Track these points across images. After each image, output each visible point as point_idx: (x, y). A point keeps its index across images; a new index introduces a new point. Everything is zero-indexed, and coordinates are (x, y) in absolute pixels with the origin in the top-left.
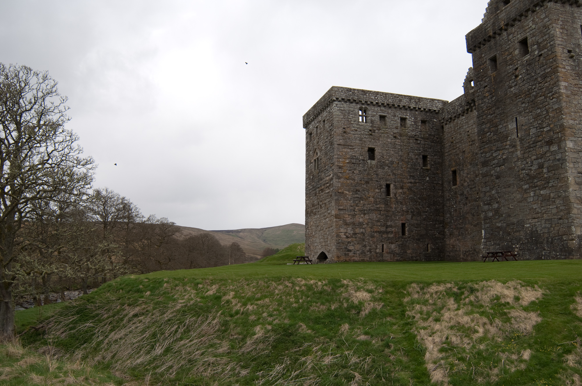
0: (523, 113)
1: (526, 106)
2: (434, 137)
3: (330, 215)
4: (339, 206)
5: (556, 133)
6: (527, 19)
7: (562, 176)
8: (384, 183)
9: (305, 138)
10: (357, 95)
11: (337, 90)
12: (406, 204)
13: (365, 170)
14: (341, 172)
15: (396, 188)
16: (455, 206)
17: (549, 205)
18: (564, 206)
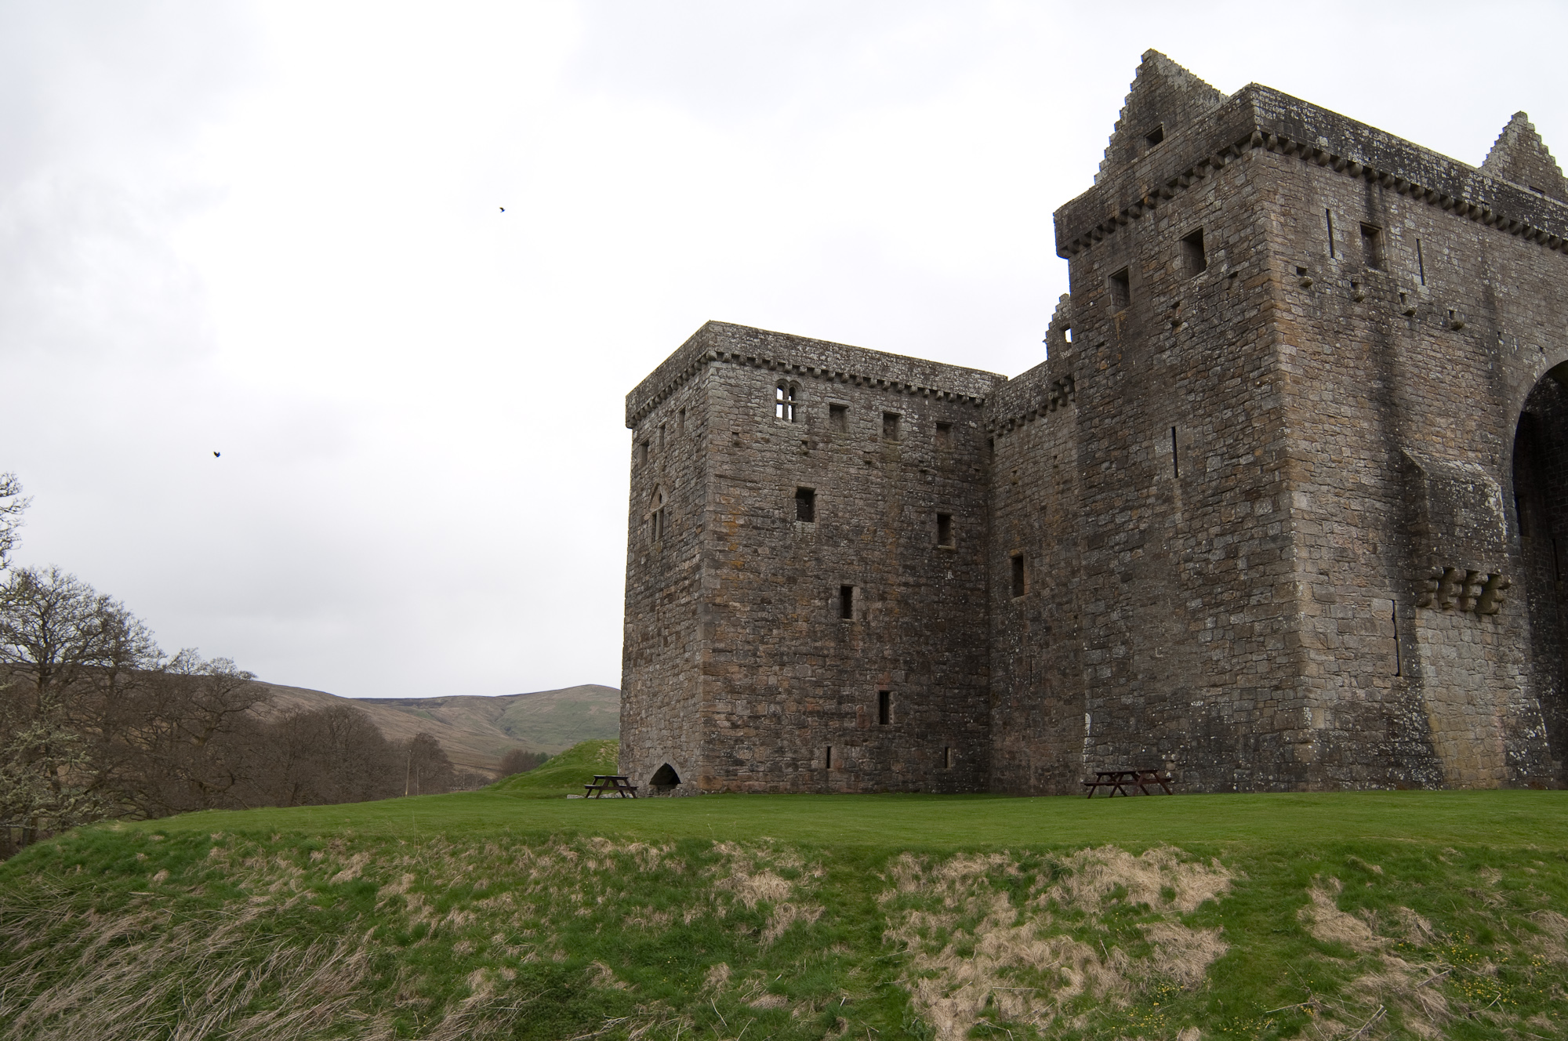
0: (1191, 416)
1: (1199, 399)
2: (969, 466)
3: (690, 664)
4: (713, 642)
6: (1203, 183)
7: (1283, 579)
8: (835, 584)
9: (630, 454)
10: (773, 347)
11: (721, 330)
12: (892, 640)
13: (788, 548)
14: (723, 551)
15: (867, 597)
16: (1017, 650)
17: (1251, 653)
18: (1285, 655)
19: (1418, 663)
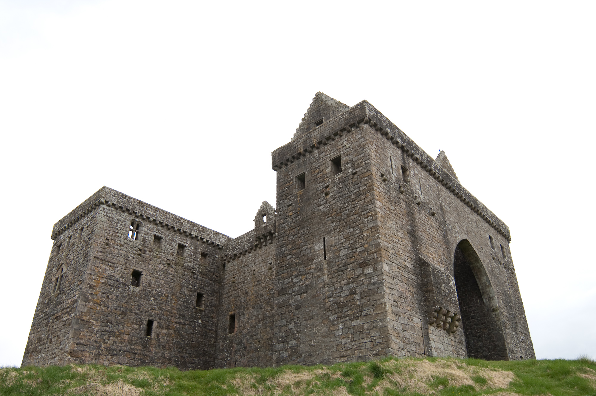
0: (333, 232)
1: (337, 225)
2: (214, 274)
3: (62, 352)
4: (78, 339)
5: (370, 254)
6: (342, 138)
7: (379, 302)
8: (145, 319)
9: (50, 252)
10: (132, 204)
11: (109, 191)
12: (169, 350)
13: (124, 297)
14: (91, 294)
15: (160, 327)
16: (229, 359)
17: (363, 339)
18: (381, 338)
19: (431, 350)
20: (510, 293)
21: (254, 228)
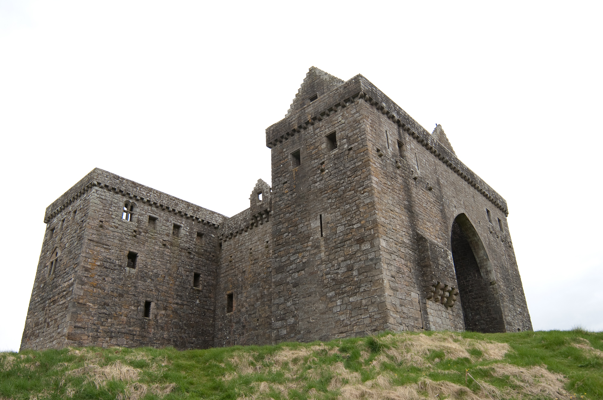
0: (330, 209)
1: (333, 201)
2: (210, 254)
3: (60, 335)
4: (75, 322)
5: (367, 230)
6: (336, 114)
7: (376, 278)
8: (143, 300)
9: (44, 236)
10: (126, 185)
11: (101, 172)
12: (168, 330)
13: (121, 279)
14: (87, 277)
15: (158, 308)
16: (228, 338)
17: (361, 315)
18: (379, 314)
19: (429, 324)
20: (507, 266)
21: (249, 207)
